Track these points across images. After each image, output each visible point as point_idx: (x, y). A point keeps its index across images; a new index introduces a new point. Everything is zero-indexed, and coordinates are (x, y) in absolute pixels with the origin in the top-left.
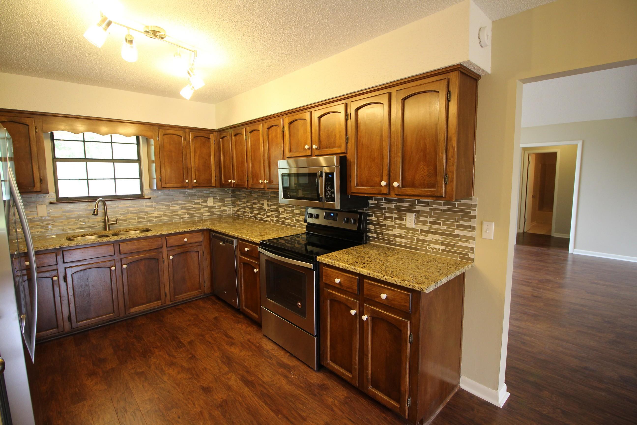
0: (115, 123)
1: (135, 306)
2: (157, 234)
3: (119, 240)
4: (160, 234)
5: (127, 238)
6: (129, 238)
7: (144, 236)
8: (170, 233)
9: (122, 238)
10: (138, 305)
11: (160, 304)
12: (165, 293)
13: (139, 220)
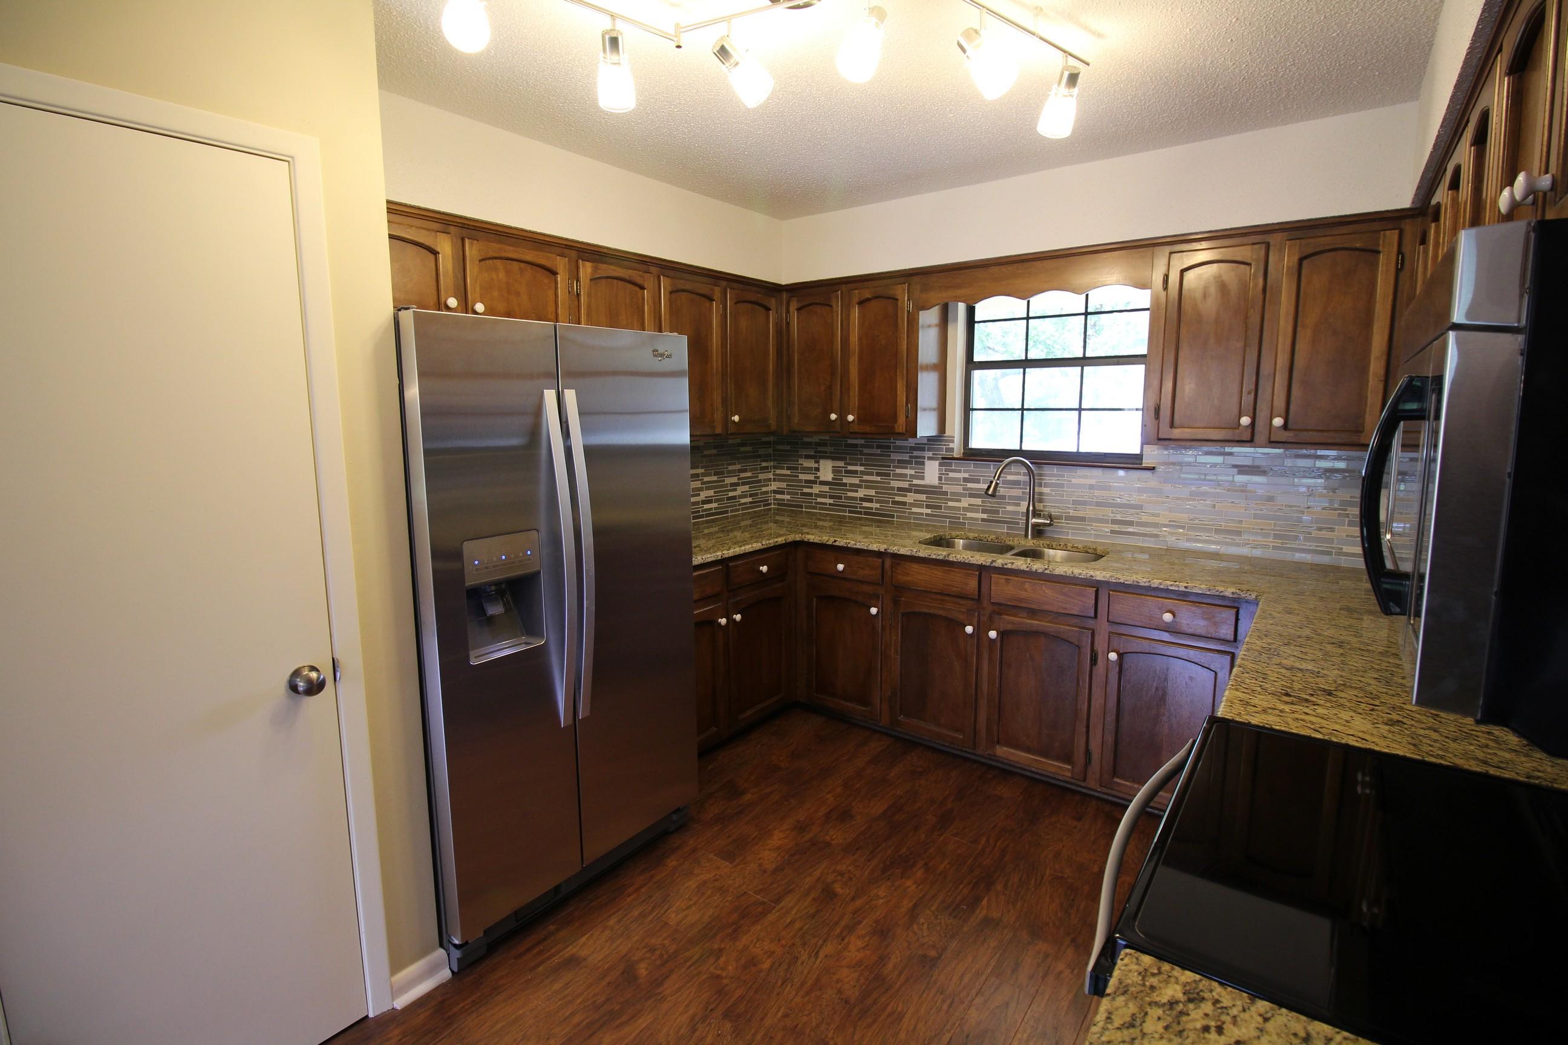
0: (1061, 261)
1: (1009, 744)
2: (1080, 574)
3: (988, 564)
4: (1088, 575)
5: (1006, 567)
6: (1009, 566)
7: (1046, 572)
8: (1118, 581)
9: (995, 561)
10: (1017, 747)
11: (1069, 775)
12: (1088, 753)
13: (1116, 527)
